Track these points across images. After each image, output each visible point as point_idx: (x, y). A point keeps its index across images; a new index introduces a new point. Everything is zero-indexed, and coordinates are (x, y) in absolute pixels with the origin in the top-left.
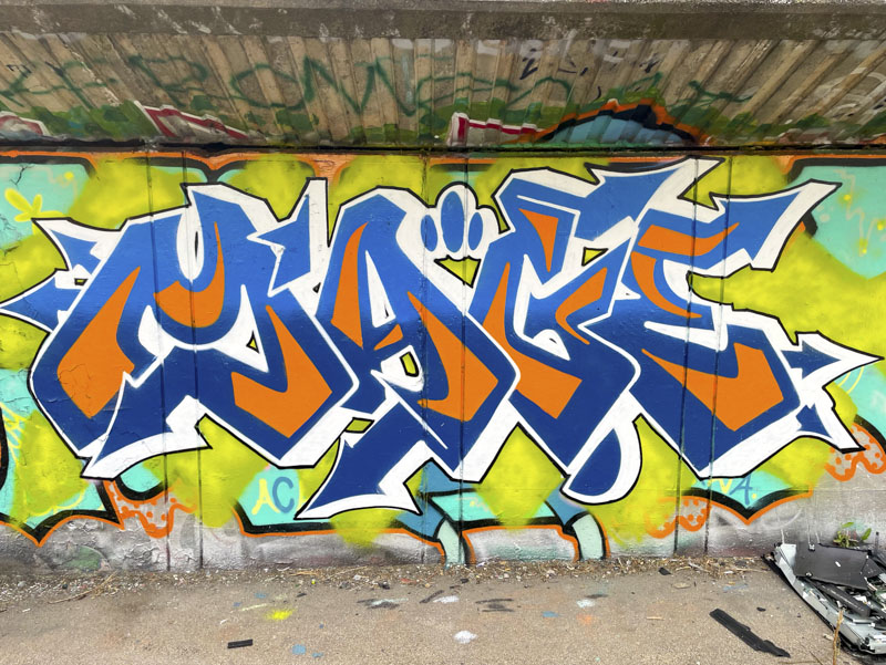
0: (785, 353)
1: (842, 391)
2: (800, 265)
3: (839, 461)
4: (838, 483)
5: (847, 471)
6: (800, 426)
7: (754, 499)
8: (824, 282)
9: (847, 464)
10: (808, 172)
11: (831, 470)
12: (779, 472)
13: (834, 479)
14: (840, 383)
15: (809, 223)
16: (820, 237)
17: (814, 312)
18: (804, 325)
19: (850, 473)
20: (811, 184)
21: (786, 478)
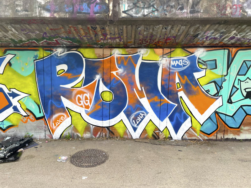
0: (8, 93)
1: (22, 103)
2: (9, 73)
3: (23, 118)
4: (24, 124)
5: (26, 121)
6: (13, 110)
7: (5, 127)
8: (15, 77)
9: (26, 119)
10: (8, 52)
11: (22, 121)
12: (10, 121)
13: (23, 123)
14: (22, 100)
15: (9, 63)
16: (12, 67)
17: (13, 84)
18: (11, 87)
19: (26, 122)
20: (9, 55)
21: (12, 122)
